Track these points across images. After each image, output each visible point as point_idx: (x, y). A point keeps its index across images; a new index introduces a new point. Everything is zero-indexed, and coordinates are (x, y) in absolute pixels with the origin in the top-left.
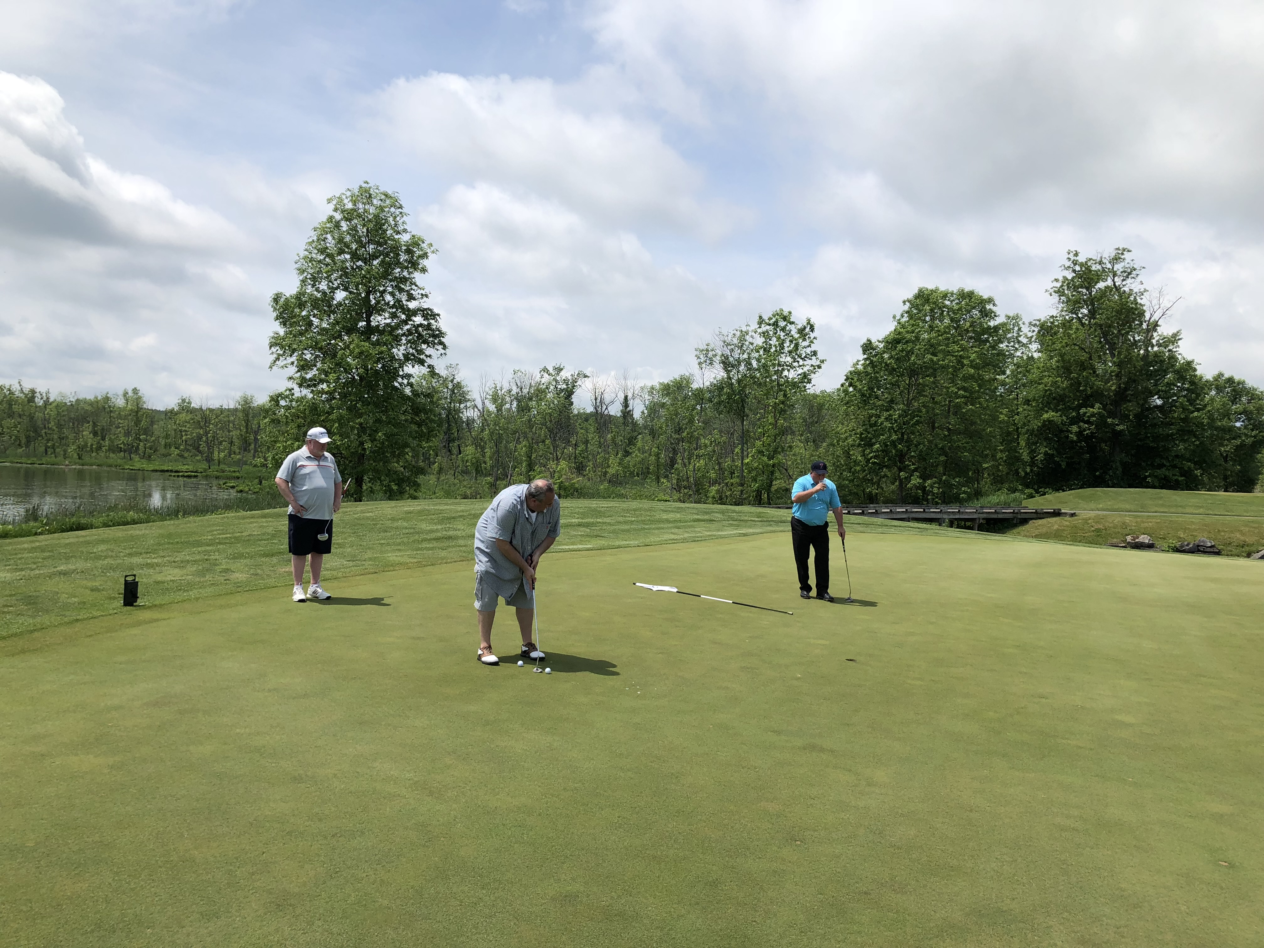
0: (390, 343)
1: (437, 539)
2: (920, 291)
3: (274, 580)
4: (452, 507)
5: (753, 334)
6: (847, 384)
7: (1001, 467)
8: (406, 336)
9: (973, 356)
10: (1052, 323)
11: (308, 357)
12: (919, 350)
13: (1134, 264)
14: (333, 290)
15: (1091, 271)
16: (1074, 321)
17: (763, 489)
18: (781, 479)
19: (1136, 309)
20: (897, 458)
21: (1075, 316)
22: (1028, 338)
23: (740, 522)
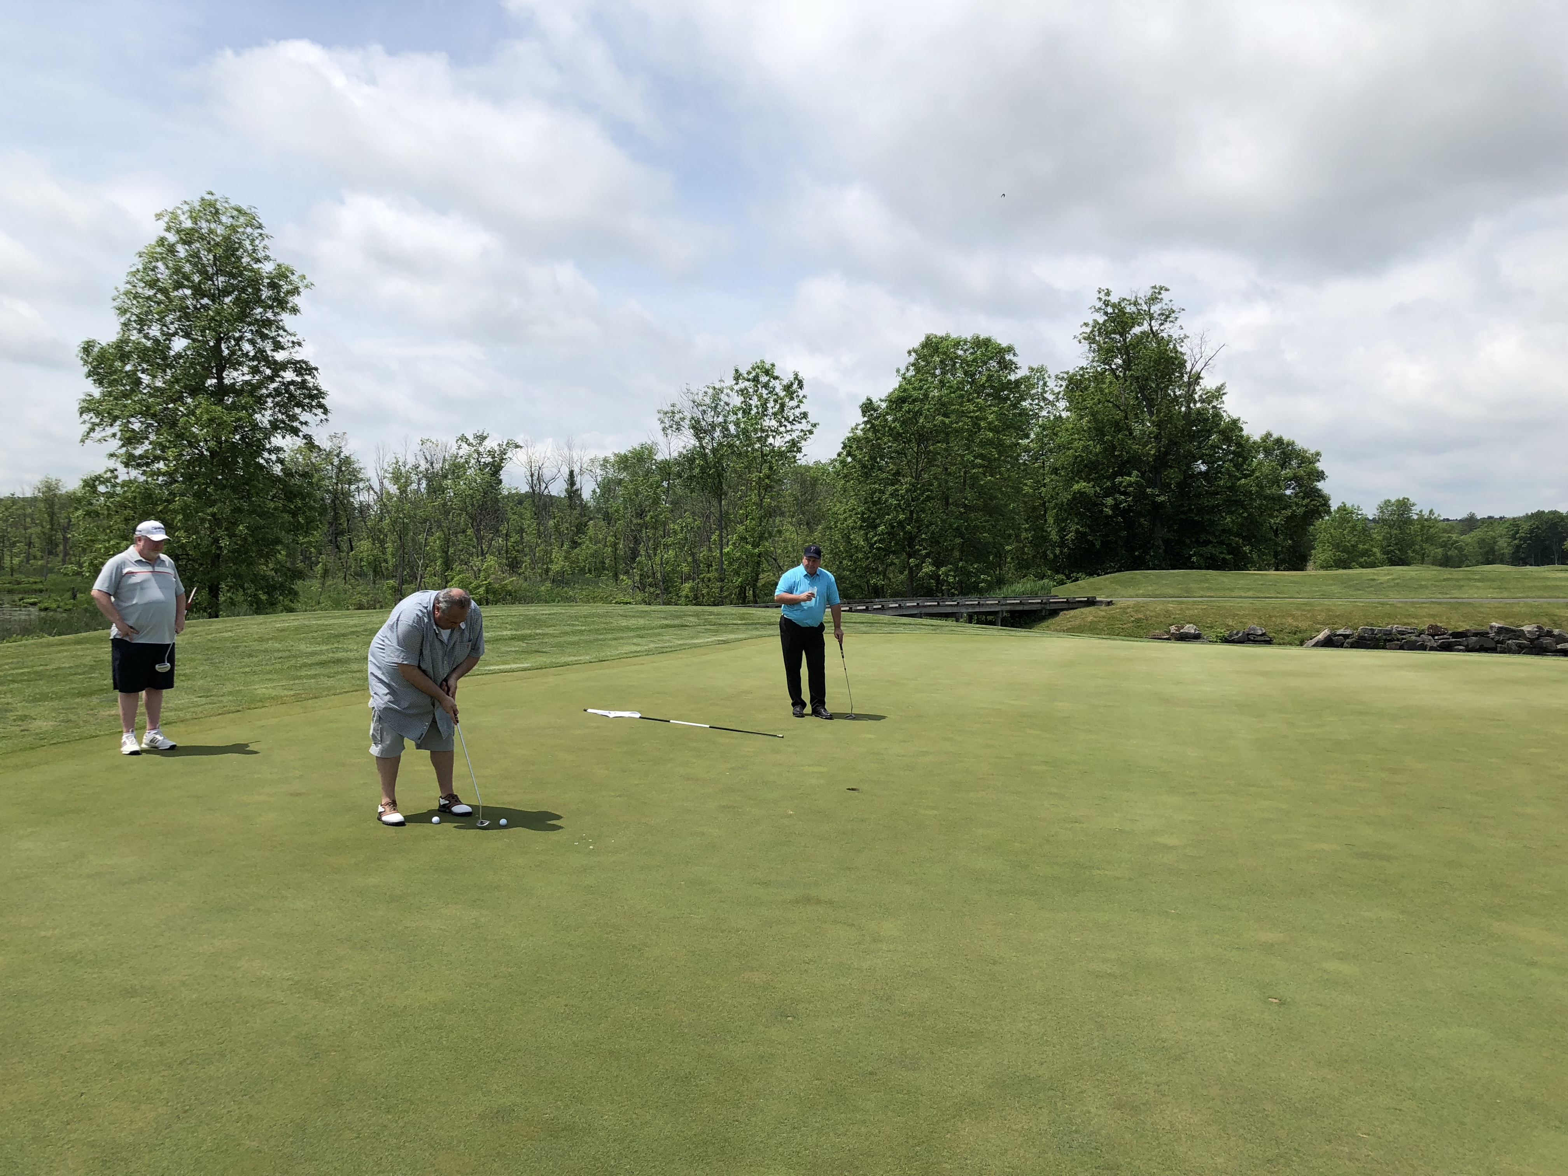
0: (251, 407)
1: (322, 664)
2: (928, 338)
3: (94, 728)
4: (341, 621)
5: (729, 391)
6: (845, 453)
7: (1026, 549)
8: (272, 396)
9: (991, 417)
10: (1082, 376)
11: (136, 426)
12: (928, 411)
13: (1172, 305)
14: (169, 337)
15: (1125, 313)
16: (1107, 373)
17: (748, 584)
18: (769, 571)
19: (1176, 359)
20: (906, 543)
21: (1107, 367)
22: (1054, 394)
23: (718, 627)
